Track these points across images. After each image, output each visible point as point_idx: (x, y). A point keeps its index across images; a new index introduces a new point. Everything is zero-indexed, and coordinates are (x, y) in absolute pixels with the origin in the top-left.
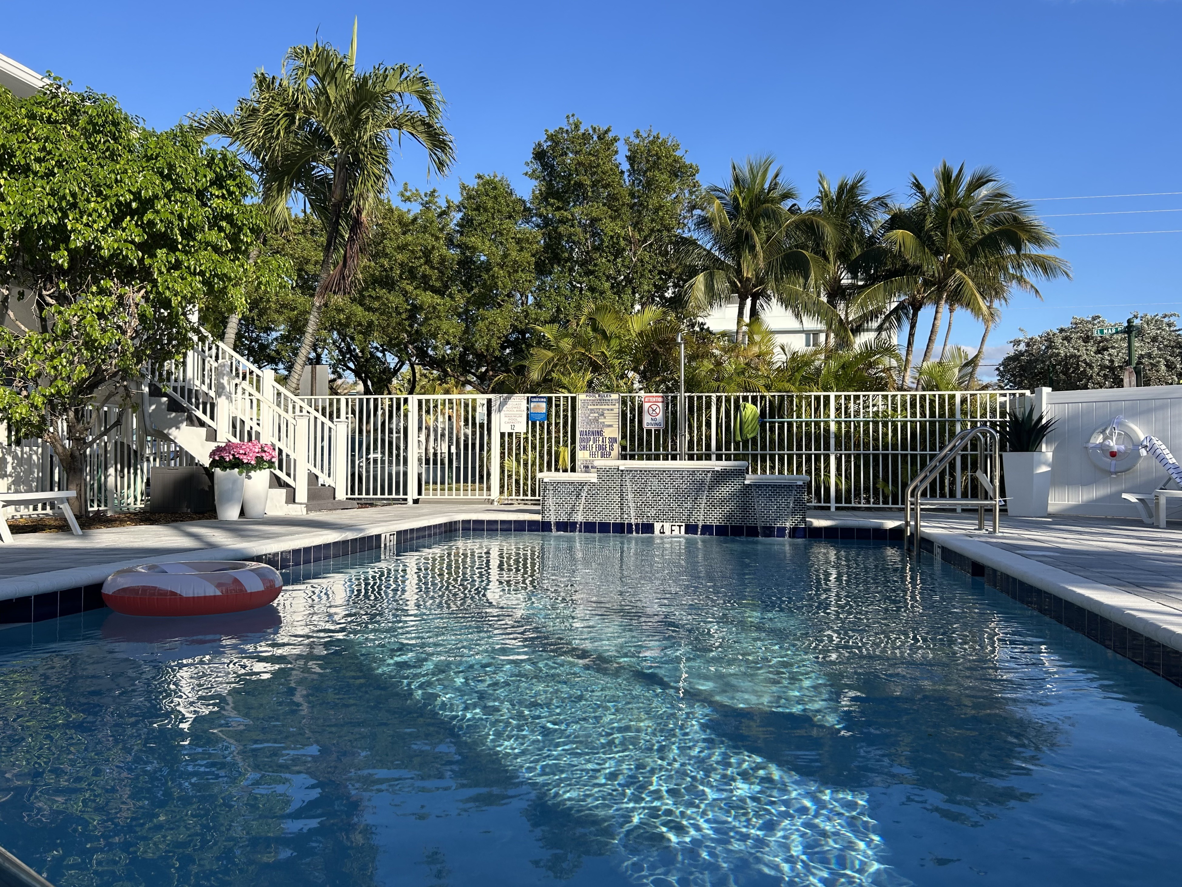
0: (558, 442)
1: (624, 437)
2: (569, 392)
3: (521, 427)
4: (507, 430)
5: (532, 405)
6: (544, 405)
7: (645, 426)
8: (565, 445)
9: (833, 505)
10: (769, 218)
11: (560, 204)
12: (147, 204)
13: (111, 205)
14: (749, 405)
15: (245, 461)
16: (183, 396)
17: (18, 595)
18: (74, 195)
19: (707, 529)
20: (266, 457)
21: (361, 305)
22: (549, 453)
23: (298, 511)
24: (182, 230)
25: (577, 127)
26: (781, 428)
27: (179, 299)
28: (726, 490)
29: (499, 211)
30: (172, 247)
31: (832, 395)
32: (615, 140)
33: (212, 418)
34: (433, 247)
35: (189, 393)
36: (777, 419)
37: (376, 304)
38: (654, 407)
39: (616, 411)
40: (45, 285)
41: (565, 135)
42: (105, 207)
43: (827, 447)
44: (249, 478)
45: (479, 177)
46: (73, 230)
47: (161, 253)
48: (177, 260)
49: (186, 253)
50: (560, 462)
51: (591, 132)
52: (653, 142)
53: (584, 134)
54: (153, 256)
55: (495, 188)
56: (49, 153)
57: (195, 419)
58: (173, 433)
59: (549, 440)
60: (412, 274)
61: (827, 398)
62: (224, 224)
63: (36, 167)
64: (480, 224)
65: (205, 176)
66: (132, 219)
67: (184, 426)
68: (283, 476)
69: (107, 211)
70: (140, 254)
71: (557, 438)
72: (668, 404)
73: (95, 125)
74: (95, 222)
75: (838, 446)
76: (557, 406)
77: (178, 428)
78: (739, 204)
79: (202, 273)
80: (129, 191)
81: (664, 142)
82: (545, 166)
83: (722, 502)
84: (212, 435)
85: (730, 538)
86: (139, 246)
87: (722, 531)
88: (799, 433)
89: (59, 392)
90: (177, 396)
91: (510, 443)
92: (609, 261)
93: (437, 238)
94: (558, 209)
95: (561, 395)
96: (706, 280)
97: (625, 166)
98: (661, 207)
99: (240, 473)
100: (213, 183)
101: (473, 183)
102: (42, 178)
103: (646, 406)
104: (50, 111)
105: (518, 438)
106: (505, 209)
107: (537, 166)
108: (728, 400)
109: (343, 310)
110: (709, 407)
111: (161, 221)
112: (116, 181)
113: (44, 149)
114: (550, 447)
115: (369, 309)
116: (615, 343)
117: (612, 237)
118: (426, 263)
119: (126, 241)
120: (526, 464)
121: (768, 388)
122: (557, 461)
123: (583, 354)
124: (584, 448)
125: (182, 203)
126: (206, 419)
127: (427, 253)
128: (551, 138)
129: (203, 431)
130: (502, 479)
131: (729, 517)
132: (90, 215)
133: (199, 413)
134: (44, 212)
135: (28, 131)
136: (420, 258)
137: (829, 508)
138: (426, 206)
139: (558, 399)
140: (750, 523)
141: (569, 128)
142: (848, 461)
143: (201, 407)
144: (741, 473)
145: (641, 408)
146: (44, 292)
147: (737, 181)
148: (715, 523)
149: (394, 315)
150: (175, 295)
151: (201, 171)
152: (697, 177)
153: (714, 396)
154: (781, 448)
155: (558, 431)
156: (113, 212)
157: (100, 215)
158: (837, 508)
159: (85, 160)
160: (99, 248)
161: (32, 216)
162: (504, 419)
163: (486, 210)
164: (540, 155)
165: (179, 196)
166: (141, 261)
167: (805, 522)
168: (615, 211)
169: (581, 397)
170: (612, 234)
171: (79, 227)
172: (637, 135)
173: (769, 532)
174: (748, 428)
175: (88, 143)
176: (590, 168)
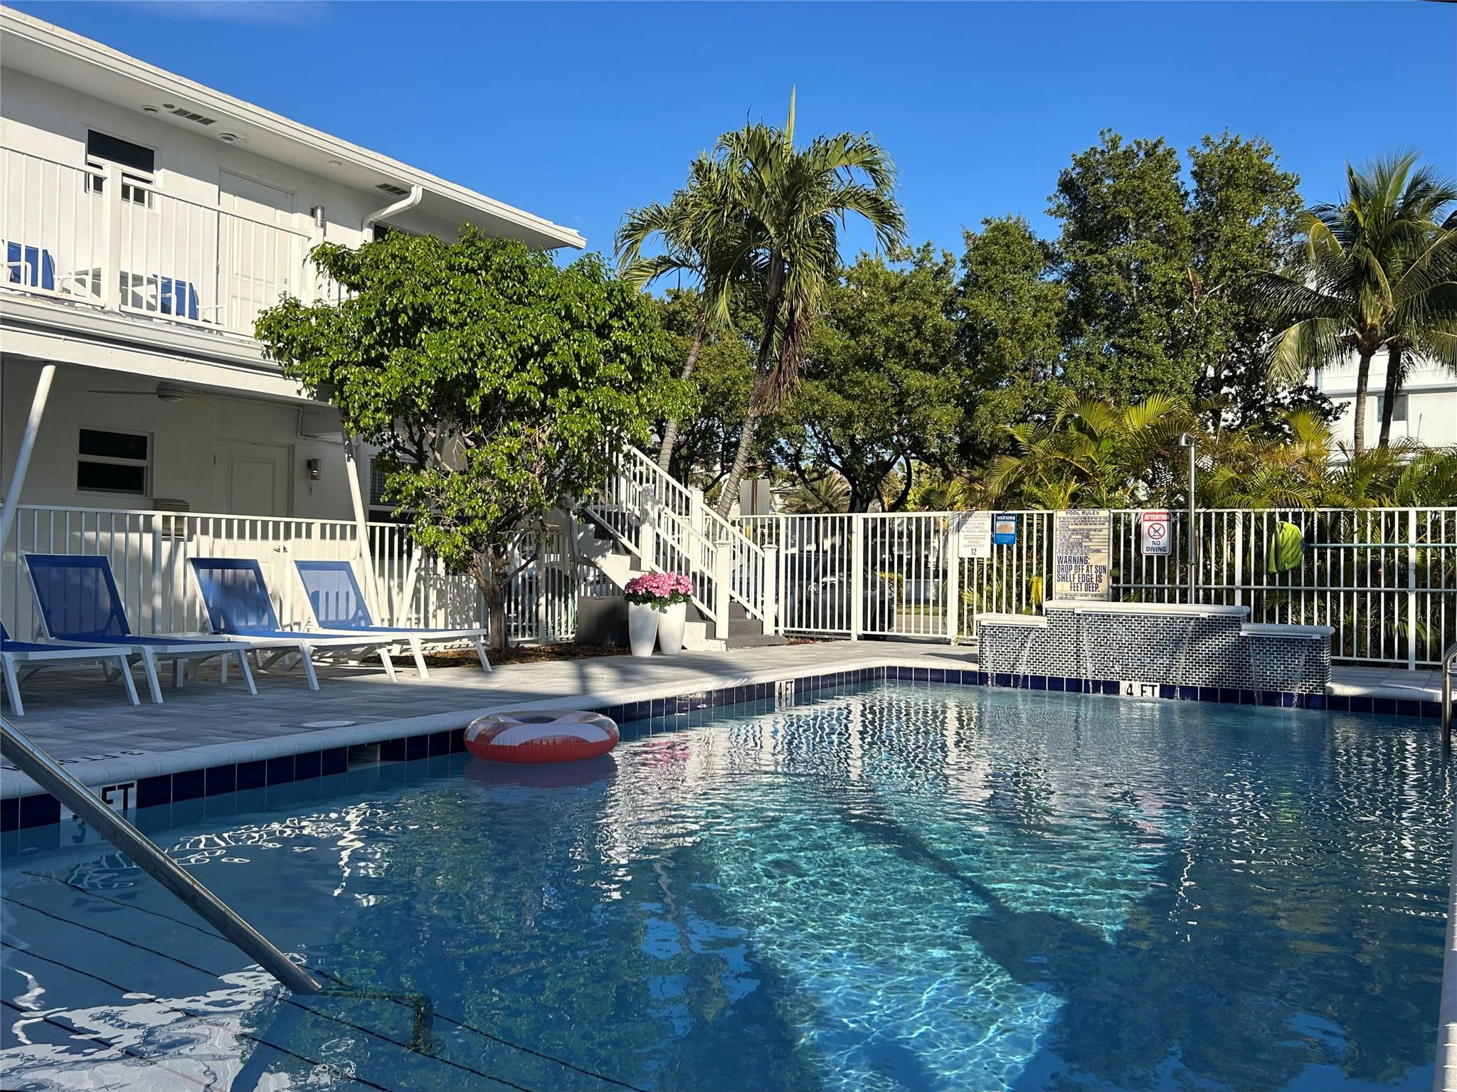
0: (1030, 571)
1: (1116, 564)
2: (1046, 507)
3: (984, 552)
4: (967, 554)
5: (998, 524)
6: (1013, 524)
7: (1145, 552)
8: (1040, 574)
9: (1412, 662)
10: (1404, 239)
11: (1092, 247)
12: (546, 347)
13: (515, 351)
14: (1289, 526)
15: (658, 595)
16: (609, 522)
17: (393, 737)
18: (481, 345)
19: (1188, 692)
20: (682, 591)
21: (839, 392)
22: (1019, 583)
23: (716, 649)
24: (580, 368)
25: (1115, 144)
26: (1336, 556)
27: (576, 438)
28: (1214, 644)
29: (1011, 262)
30: (573, 386)
31: (1412, 512)
32: (1170, 153)
33: (637, 545)
34: (925, 317)
35: (617, 518)
36: (1329, 545)
37: (857, 390)
38: (1157, 527)
39: (1106, 532)
40: (464, 428)
41: (1098, 156)
42: (509, 354)
43: (1404, 582)
44: (665, 612)
45: (987, 222)
46: (482, 379)
47: (562, 392)
48: (577, 397)
49: (587, 390)
50: (1033, 596)
51: (1135, 148)
52: (1228, 151)
53: (1125, 153)
54: (555, 395)
55: (1006, 234)
56: (463, 304)
57: (620, 546)
58: (600, 561)
59: (1019, 568)
60: (901, 350)
61: (1404, 516)
62: (624, 356)
63: (452, 319)
64: (987, 281)
65: (604, 310)
66: (536, 360)
67: (609, 554)
68: (704, 608)
69: (511, 357)
70: (542, 395)
71: (1030, 565)
72: (1174, 525)
73: (502, 272)
74: (501, 368)
75: (1421, 582)
76: (1030, 525)
77: (604, 556)
78: (1357, 222)
79: (600, 410)
80: (531, 335)
81: (1246, 150)
82: (1074, 199)
83: (1210, 659)
84: (636, 564)
85: (1219, 705)
86: (542, 388)
87: (1208, 694)
88: (1362, 563)
89: (476, 531)
90: (604, 522)
91: (971, 571)
92: (1160, 316)
93: (930, 305)
94: (1091, 252)
95: (1035, 512)
96: (1302, 334)
97: (1191, 185)
98: (1234, 239)
99: (653, 608)
100: (612, 315)
101: (980, 231)
102: (457, 328)
103: (1146, 526)
104: (467, 260)
105: (981, 565)
106: (1021, 260)
107: (1064, 200)
108: (1259, 518)
109: (817, 400)
110: (1232, 525)
111: (559, 363)
112: (519, 327)
113: (457, 302)
114: (1020, 576)
115: (848, 397)
116: (1106, 445)
117: (1164, 284)
118: (916, 337)
119: (530, 383)
120: (990, 598)
121: (1318, 502)
122: (1028, 593)
123: (1063, 461)
124: (1063, 579)
125: (580, 342)
126: (631, 546)
127: (917, 323)
128: (1080, 163)
129: (627, 559)
130: (960, 615)
131: (1218, 679)
132: (497, 362)
133: (625, 540)
134: (454, 364)
135: (446, 283)
136: (909, 330)
137: (1406, 666)
138: (919, 264)
139: (1030, 517)
140: (1246, 686)
141: (1104, 147)
142: (1435, 603)
143: (626, 533)
144: (1233, 622)
145: (1138, 527)
146: (464, 435)
147: (1355, 191)
148: (1200, 684)
149: (878, 402)
150: (572, 436)
151: (601, 304)
152: (1297, 190)
153: (1239, 513)
154: (1335, 582)
155: (1030, 557)
156: (517, 356)
157: (505, 362)
158: (1417, 667)
159: (494, 307)
160: (506, 392)
161: (445, 369)
162: (963, 542)
163: (995, 262)
164: (1067, 186)
165: (577, 335)
166: (543, 403)
167: (1324, 689)
168: (1172, 248)
169: (1060, 515)
170: (1163, 280)
171: (487, 374)
172: (1207, 142)
173: (1271, 698)
174: (1287, 554)
175: (498, 289)
176: (1134, 197)
